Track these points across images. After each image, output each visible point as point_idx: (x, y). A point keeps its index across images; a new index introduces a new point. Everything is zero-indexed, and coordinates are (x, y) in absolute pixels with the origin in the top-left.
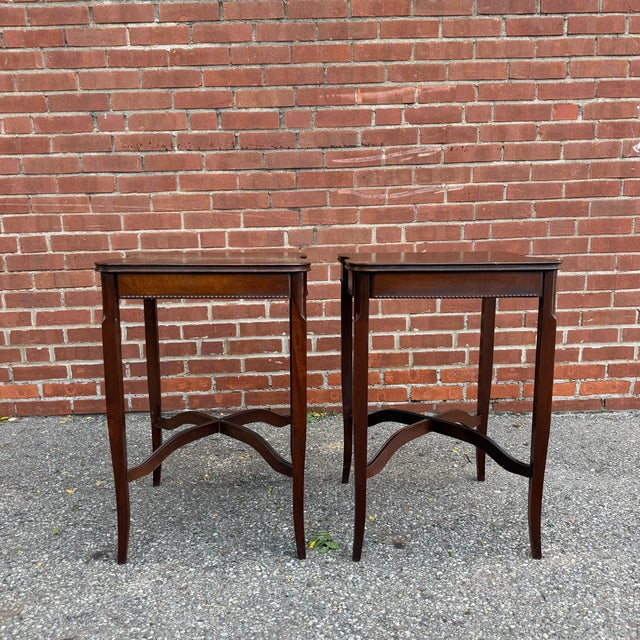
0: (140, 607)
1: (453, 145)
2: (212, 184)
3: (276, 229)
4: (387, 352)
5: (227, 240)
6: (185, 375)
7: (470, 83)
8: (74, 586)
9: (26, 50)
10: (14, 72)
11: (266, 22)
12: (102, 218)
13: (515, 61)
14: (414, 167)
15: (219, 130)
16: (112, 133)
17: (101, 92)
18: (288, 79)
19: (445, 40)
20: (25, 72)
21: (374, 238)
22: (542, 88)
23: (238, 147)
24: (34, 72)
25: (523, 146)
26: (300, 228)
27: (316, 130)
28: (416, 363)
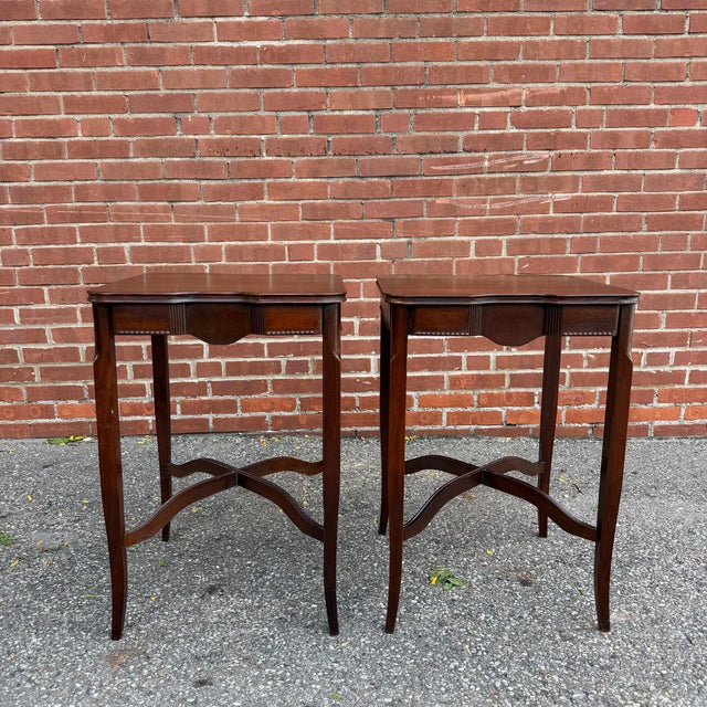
0: (269, 647)
1: (561, 152)
2: (303, 191)
3: (368, 241)
4: (482, 372)
5: (316, 252)
6: (268, 395)
7: (582, 85)
8: (194, 623)
9: (106, 46)
10: (93, 70)
11: (365, 17)
12: (184, 228)
13: (631, 61)
14: (519, 175)
15: (311, 135)
16: (197, 137)
17: (186, 92)
18: (386, 78)
19: (557, 38)
20: (104, 70)
21: (472, 251)
22: (658, 91)
23: (330, 153)
24: (115, 69)
25: (636, 155)
26: (393, 240)
27: (414, 134)
28: (511, 386)
